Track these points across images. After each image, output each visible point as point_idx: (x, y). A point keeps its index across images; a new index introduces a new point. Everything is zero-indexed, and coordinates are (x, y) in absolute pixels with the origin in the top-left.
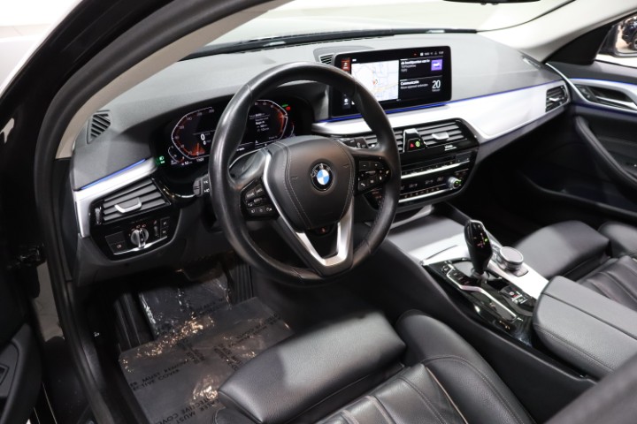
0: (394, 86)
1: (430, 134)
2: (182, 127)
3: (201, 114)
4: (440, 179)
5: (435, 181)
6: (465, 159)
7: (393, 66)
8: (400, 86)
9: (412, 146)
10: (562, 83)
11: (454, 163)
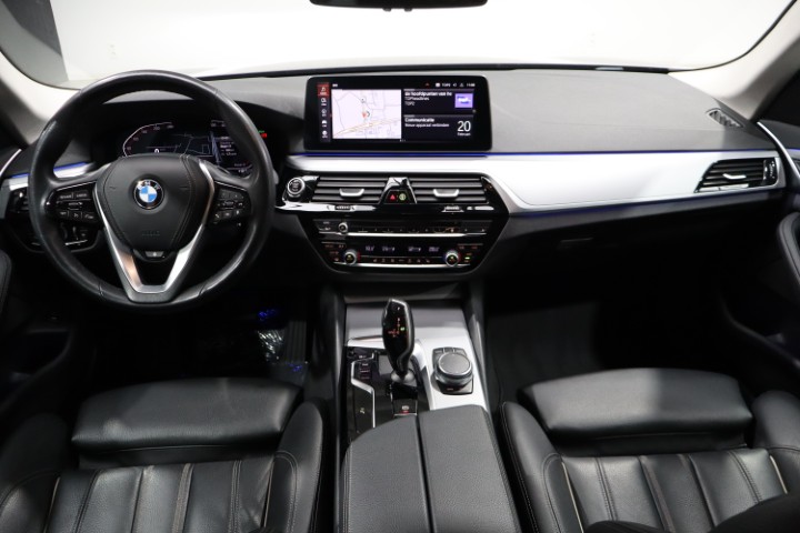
0: (395, 122)
1: (431, 189)
2: (136, 139)
3: (158, 128)
4: (432, 249)
5: (424, 250)
6: (479, 230)
7: (393, 97)
8: (403, 122)
9: (393, 197)
10: (774, 154)
11: (455, 232)
